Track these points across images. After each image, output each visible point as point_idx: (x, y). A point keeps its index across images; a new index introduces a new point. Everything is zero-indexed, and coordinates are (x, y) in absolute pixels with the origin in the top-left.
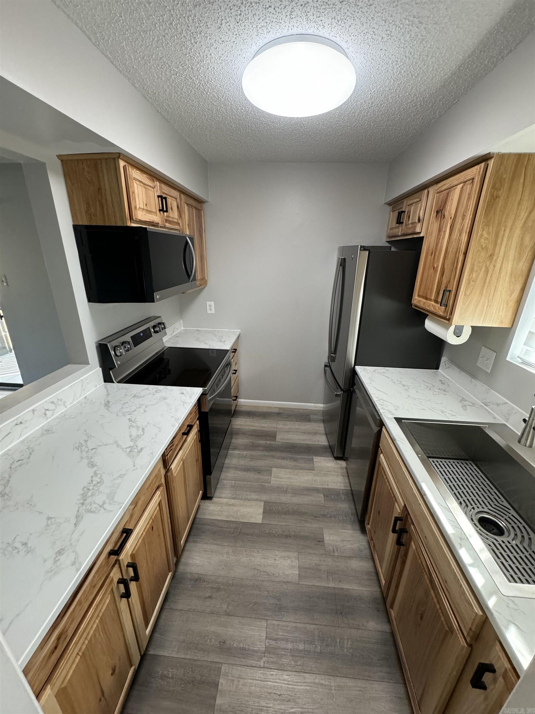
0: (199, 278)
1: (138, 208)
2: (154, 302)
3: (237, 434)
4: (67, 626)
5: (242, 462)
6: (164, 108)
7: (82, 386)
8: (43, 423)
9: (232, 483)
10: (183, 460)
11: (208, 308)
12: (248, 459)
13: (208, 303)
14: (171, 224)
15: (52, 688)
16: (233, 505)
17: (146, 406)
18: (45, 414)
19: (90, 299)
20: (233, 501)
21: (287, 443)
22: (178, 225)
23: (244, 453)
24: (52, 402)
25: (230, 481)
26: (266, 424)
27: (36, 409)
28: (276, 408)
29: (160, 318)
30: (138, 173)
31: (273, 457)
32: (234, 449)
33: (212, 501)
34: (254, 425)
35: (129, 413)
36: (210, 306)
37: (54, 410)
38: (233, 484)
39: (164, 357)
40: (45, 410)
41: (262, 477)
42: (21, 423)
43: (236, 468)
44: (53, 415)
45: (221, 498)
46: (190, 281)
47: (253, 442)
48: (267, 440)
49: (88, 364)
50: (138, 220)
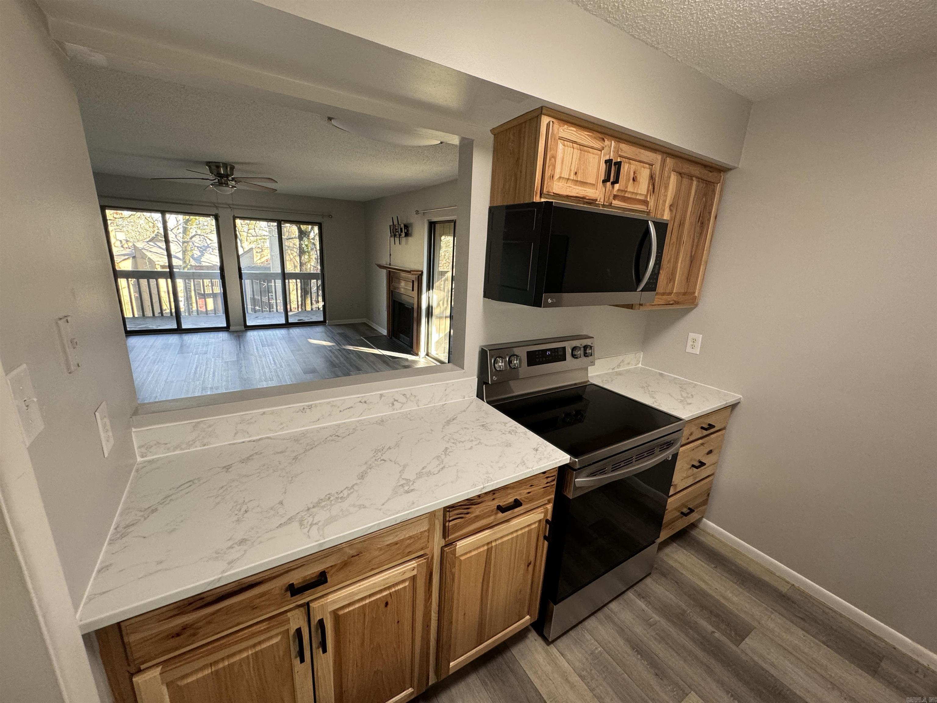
0: (674, 291)
1: (556, 177)
2: (541, 307)
3: (664, 575)
4: (201, 624)
5: (639, 629)
6: (641, 27)
7: (445, 390)
8: (386, 412)
9: (596, 648)
10: (490, 546)
11: (690, 343)
12: (653, 634)
13: (692, 335)
14: (625, 202)
15: (163, 673)
16: (572, 686)
17: (480, 443)
18: (393, 404)
19: (487, 294)
20: (575, 679)
21: (763, 669)
22: (645, 205)
23: (654, 615)
24: (404, 395)
25: (597, 644)
26: (737, 596)
27: (384, 395)
28: (788, 582)
29: (592, 339)
30: (572, 130)
31: (709, 670)
32: (639, 595)
33: (548, 647)
34: (710, 582)
35: (455, 441)
36: (694, 341)
37: (403, 404)
38: (596, 652)
39: (584, 396)
40: (393, 400)
41: (657, 688)
42: (365, 402)
43: (621, 631)
44: (401, 408)
45: (562, 655)
46: (638, 290)
47: (684, 611)
48: (718, 628)
49: (463, 368)
50: (552, 194)
